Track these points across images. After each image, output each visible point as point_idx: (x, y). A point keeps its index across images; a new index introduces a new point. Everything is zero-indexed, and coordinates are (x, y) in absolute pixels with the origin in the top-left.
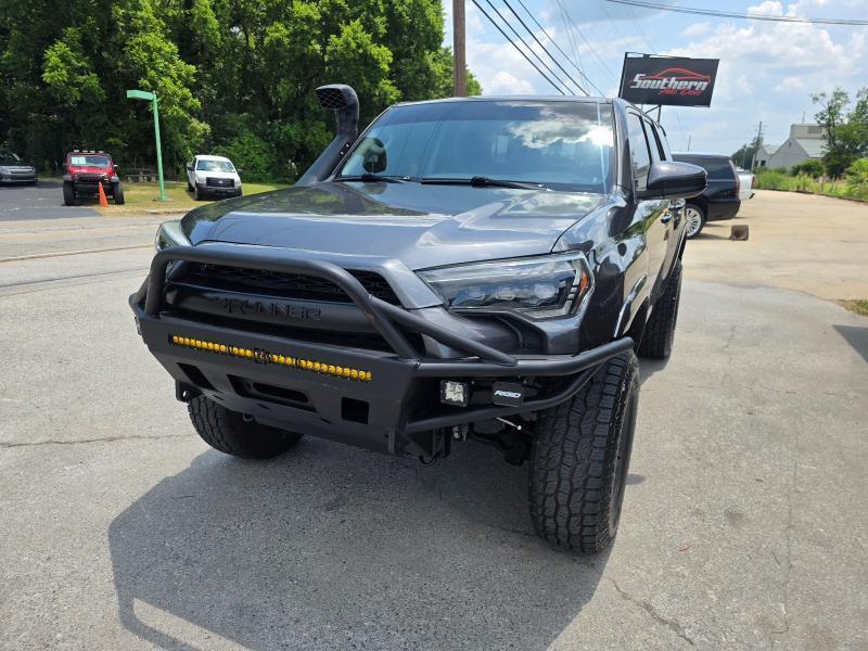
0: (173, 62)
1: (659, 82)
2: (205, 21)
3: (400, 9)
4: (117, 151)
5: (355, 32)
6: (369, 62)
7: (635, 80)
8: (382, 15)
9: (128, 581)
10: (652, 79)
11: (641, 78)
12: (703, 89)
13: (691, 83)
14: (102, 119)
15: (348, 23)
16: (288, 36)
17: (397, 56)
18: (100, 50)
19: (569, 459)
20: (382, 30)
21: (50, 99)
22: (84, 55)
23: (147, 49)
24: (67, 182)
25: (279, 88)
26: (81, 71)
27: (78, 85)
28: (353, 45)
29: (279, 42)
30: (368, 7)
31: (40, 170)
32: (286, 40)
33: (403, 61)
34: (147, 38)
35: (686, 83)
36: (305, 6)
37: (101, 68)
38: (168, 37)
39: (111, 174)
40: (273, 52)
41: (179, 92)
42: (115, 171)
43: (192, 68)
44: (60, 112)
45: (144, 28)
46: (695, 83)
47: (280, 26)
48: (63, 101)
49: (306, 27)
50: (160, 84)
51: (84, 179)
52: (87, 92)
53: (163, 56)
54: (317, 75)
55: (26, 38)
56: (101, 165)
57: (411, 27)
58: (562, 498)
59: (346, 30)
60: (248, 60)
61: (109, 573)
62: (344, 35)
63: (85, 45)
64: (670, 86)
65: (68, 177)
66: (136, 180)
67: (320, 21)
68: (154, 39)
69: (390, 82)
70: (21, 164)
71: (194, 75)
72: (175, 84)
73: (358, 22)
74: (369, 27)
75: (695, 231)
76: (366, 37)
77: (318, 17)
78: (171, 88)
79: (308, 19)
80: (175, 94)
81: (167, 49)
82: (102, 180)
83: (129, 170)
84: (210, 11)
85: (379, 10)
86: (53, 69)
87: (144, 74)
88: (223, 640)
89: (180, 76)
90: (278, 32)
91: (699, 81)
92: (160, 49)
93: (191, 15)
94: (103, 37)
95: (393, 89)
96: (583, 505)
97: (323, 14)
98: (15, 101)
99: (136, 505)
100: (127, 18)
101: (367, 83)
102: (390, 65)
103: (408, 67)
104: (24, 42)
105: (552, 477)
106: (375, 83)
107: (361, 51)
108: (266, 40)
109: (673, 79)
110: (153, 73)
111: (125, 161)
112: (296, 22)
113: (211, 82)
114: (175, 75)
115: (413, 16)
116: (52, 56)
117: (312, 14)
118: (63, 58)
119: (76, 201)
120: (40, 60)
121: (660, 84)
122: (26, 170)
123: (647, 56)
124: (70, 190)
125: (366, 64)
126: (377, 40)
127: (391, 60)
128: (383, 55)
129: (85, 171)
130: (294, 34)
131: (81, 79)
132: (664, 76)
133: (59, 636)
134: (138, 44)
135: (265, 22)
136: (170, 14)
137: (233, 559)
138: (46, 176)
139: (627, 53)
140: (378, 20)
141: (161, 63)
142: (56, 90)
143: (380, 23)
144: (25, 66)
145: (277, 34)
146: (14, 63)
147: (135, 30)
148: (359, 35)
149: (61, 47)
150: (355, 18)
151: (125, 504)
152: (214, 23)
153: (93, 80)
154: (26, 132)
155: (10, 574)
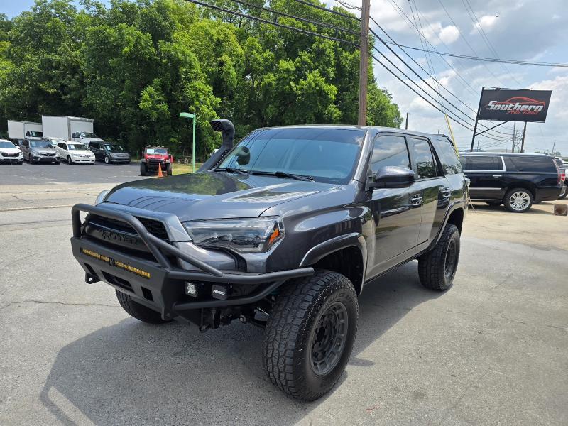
0: (209, 96)
1: (507, 106)
2: (229, 73)
3: (344, 62)
4: (174, 146)
5: (315, 77)
6: (322, 94)
7: (490, 105)
8: (333, 66)
9: (55, 378)
10: (502, 104)
11: (494, 104)
12: (540, 110)
13: (531, 106)
14: (168, 128)
15: (311, 72)
16: (275, 81)
17: (341, 90)
18: (171, 90)
19: (278, 338)
20: (332, 75)
21: (143, 117)
22: (163, 93)
23: (195, 89)
24: (143, 163)
25: (268, 111)
26: (159, 102)
27: (157, 109)
28: (313, 85)
29: (270, 84)
30: (324, 62)
31: (133, 155)
32: (274, 83)
33: (344, 93)
34: (196, 83)
35: (527, 106)
36: (286, 63)
37: (170, 101)
38: (208, 83)
39: (167, 159)
40: (267, 89)
41: (210, 113)
42: (169, 157)
43: (219, 100)
44: (147, 124)
45: (195, 78)
46: (534, 107)
47: (271, 75)
48: (149, 118)
49: (286, 75)
50: (201, 109)
51: (152, 162)
52: (161, 113)
53: (203, 93)
54: (291, 102)
55: (133, 84)
56: (163, 154)
57: (351, 73)
58: (275, 360)
59: (310, 76)
60: (252, 95)
61: (48, 372)
62: (308, 79)
63: (163, 88)
64: (515, 108)
65: (144, 160)
66: (182, 162)
67: (295, 72)
68: (200, 84)
69: (335, 106)
70: (123, 152)
71: (220, 104)
72: (208, 108)
73: (317, 71)
74: (323, 74)
75: (526, 207)
76: (321, 80)
77: (294, 69)
78: (206, 110)
79: (288, 71)
80: (207, 114)
81: (206, 89)
82: (161, 162)
83: (180, 156)
84: (232, 68)
85: (331, 64)
86: (145, 101)
87: (192, 103)
88: (81, 414)
89: (212, 104)
90: (270, 78)
91: (536, 105)
92: (202, 90)
93: (222, 70)
94: (173, 84)
95: (337, 110)
96: (285, 367)
97: (297, 68)
98: (125, 118)
99: (80, 339)
100: (186, 73)
101: (320, 107)
102: (335, 96)
103: (347, 97)
104: (132, 86)
105: (270, 347)
106: (325, 107)
107: (318, 88)
108: (263, 83)
109: (517, 104)
110: (197, 103)
111: (178, 152)
112: (280, 72)
113: (230, 107)
114: (209, 104)
115: (352, 66)
116: (145, 94)
117: (290, 67)
118: (151, 96)
119: (147, 173)
120: (139, 96)
121: (508, 107)
122: (126, 155)
123: (498, 89)
124: (144, 167)
125: (321, 95)
126: (328, 81)
127: (336, 93)
128: (332, 90)
129: (153, 157)
130: (279, 79)
131: (159, 106)
132: (511, 102)
133: (9, 398)
134: (191, 87)
135: (263, 73)
136: (210, 70)
137: (110, 374)
138: (136, 159)
139: (483, 88)
140: (330, 70)
141: (202, 97)
142: (146, 112)
143: (331, 72)
144: (132, 99)
145: (268, 80)
146: (126, 98)
147: (189, 79)
148: (317, 79)
149: (150, 89)
150: (315, 69)
151: (75, 339)
152: (234, 74)
153: (164, 107)
154: (129, 134)
155: (5, 365)
